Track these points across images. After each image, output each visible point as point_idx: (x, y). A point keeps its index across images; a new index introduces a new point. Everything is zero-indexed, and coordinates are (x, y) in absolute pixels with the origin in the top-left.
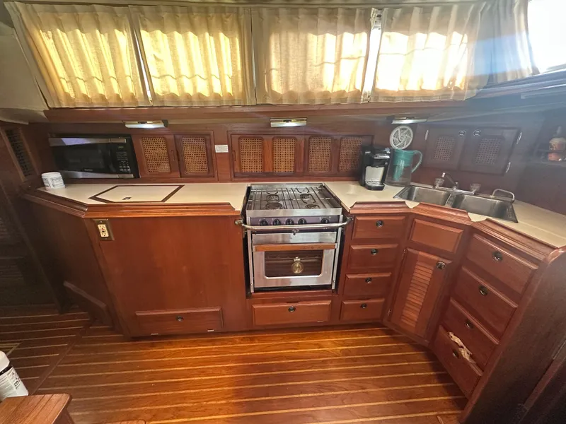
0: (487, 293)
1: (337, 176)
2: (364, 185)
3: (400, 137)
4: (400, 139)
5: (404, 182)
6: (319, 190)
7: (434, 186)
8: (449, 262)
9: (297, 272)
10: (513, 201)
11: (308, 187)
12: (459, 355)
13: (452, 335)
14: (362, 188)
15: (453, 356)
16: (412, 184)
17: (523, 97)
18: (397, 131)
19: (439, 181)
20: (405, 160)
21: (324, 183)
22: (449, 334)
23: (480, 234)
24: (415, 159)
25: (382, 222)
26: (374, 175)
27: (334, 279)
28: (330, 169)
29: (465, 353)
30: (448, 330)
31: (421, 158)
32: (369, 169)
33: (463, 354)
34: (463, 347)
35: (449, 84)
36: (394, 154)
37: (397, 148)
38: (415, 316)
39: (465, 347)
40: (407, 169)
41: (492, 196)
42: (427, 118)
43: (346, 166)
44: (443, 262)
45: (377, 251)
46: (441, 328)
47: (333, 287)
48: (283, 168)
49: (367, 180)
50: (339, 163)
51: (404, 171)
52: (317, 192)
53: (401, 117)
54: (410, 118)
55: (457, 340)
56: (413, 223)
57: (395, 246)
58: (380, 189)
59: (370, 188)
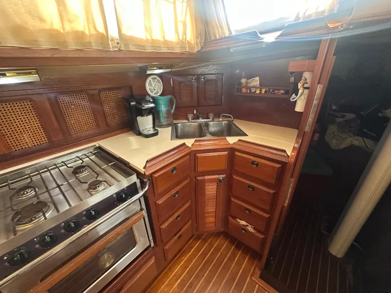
0: (253, 188)
1: (109, 131)
2: (139, 134)
3: (153, 85)
4: (154, 87)
5: (170, 123)
6: (95, 154)
7: (189, 120)
8: (224, 176)
9: (108, 265)
10: (232, 120)
11: (79, 154)
12: (246, 231)
13: (239, 221)
14: (140, 138)
15: (243, 232)
16: (175, 122)
17: (231, 51)
18: (150, 81)
19: (190, 116)
20: (165, 105)
21: (97, 144)
22: (236, 221)
23: (238, 151)
24: (171, 103)
25: (175, 168)
26: (146, 123)
27: (151, 238)
28: (98, 126)
29: (250, 229)
30: (235, 218)
31: (175, 101)
32: (139, 119)
33: (250, 230)
34: (247, 225)
35: (183, 37)
36: (155, 100)
37: (154, 95)
38: (213, 219)
39: (249, 225)
40: (168, 112)
41: (221, 119)
42: (171, 68)
43: (114, 120)
44: (221, 177)
45: (177, 192)
46: (230, 219)
47: (152, 245)
48: (28, 141)
49: (141, 129)
50: (106, 119)
51: (167, 114)
52: (93, 157)
53: (152, 67)
54: (160, 68)
55: (243, 223)
56: (195, 157)
57: (188, 180)
58: (156, 134)
59: (147, 136)
